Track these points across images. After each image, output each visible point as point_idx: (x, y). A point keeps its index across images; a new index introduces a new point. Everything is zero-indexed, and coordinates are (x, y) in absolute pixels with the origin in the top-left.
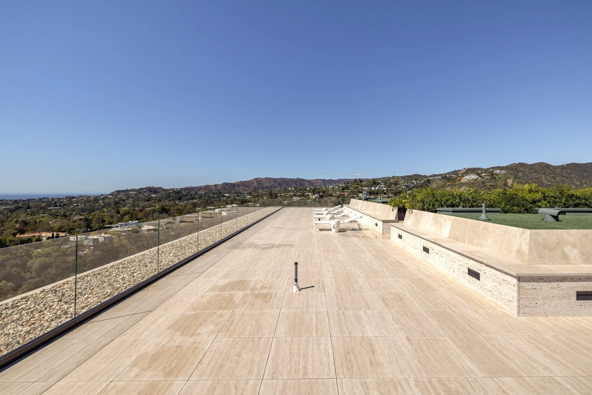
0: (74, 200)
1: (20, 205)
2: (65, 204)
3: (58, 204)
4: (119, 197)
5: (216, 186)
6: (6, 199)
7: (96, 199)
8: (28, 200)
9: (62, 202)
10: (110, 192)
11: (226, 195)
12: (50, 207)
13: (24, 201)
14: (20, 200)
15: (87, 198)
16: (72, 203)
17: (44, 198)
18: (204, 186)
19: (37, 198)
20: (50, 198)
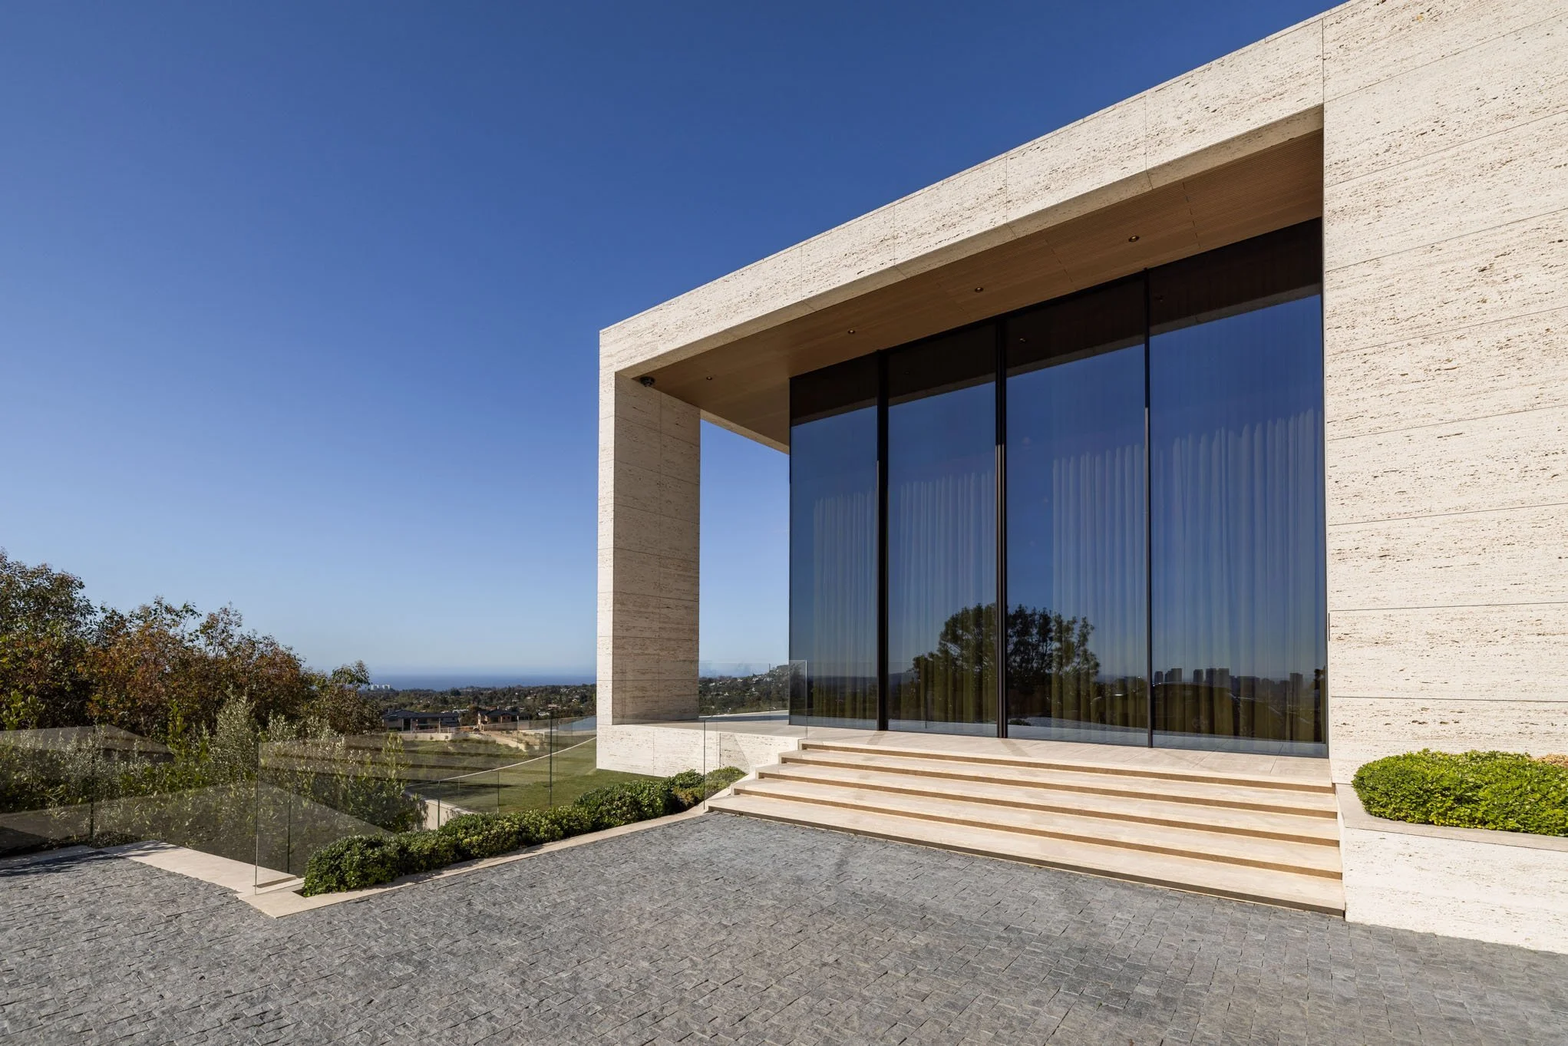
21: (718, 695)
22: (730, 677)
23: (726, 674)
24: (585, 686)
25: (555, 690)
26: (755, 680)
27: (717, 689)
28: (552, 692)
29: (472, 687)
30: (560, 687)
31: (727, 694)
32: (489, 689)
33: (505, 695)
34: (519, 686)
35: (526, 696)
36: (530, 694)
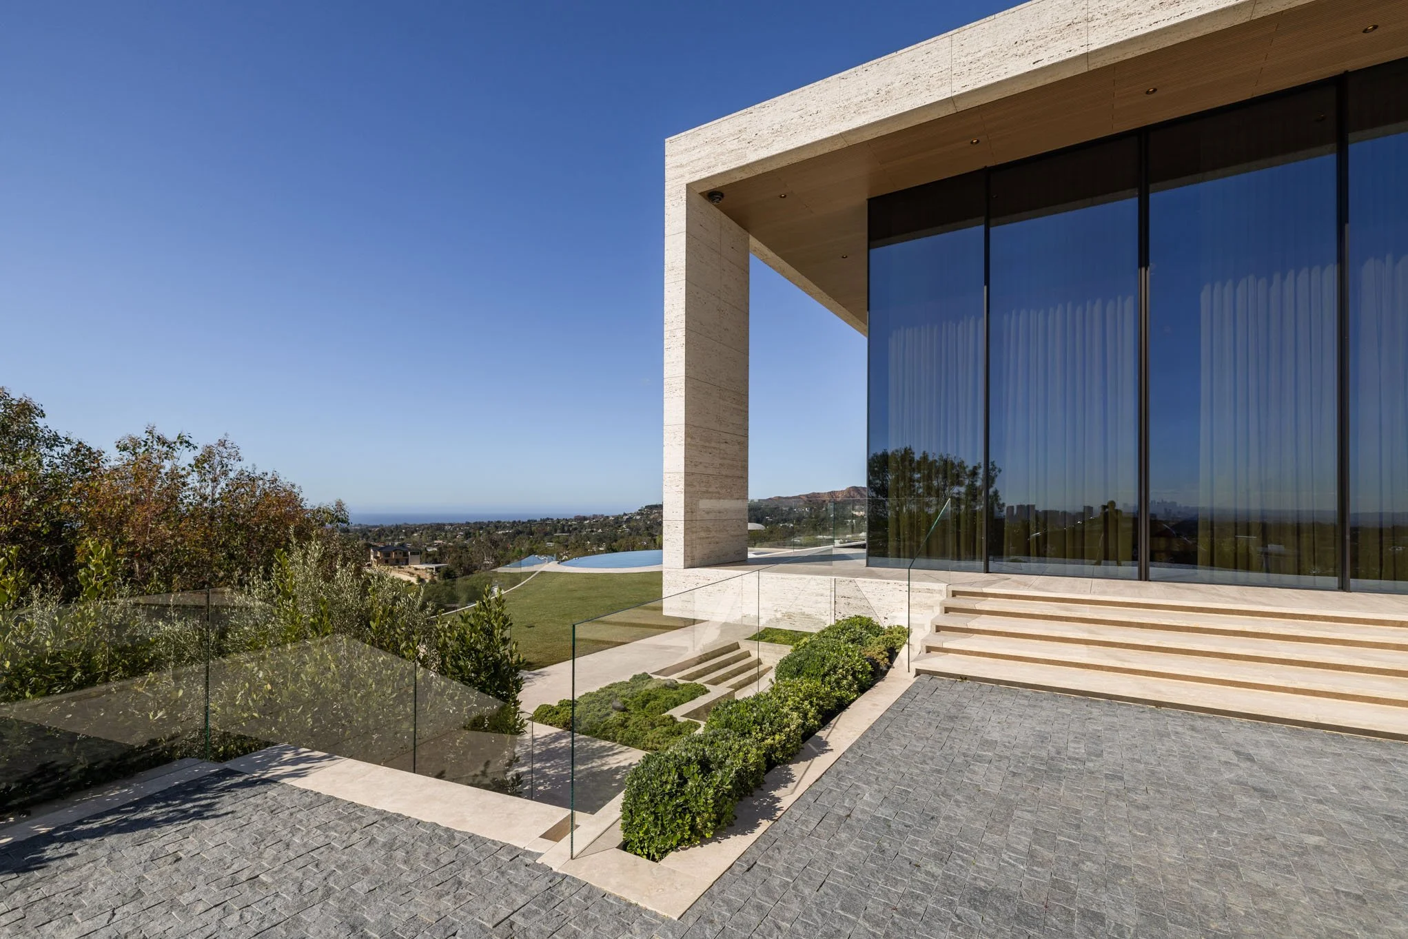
0: (586, 522)
1: (520, 528)
2: (576, 529)
3: (566, 529)
4: (652, 517)
5: (832, 494)
6: (503, 521)
7: (618, 520)
8: (529, 521)
9: (571, 526)
10: (637, 510)
11: (857, 513)
12: (556, 532)
13: (523, 523)
14: (519, 522)
15: (604, 520)
16: (583, 527)
17: (548, 519)
18: (807, 496)
19: (538, 520)
20: (555, 519)
21: (593, 531)
22: (602, 516)
23: (598, 513)
24: (468, 524)
25: (440, 527)
26: (625, 518)
27: (591, 526)
28: (437, 530)
29: (360, 525)
30: (444, 525)
31: (600, 531)
32: (376, 527)
33: (392, 532)
34: (405, 524)
35: (413, 533)
36: (416, 531)
